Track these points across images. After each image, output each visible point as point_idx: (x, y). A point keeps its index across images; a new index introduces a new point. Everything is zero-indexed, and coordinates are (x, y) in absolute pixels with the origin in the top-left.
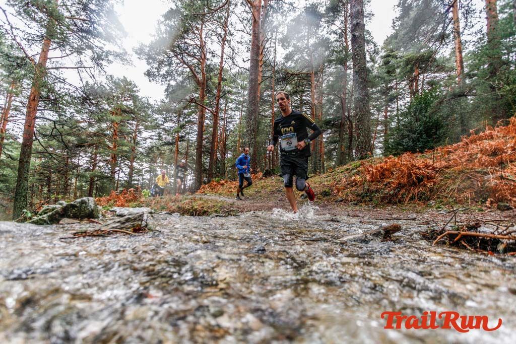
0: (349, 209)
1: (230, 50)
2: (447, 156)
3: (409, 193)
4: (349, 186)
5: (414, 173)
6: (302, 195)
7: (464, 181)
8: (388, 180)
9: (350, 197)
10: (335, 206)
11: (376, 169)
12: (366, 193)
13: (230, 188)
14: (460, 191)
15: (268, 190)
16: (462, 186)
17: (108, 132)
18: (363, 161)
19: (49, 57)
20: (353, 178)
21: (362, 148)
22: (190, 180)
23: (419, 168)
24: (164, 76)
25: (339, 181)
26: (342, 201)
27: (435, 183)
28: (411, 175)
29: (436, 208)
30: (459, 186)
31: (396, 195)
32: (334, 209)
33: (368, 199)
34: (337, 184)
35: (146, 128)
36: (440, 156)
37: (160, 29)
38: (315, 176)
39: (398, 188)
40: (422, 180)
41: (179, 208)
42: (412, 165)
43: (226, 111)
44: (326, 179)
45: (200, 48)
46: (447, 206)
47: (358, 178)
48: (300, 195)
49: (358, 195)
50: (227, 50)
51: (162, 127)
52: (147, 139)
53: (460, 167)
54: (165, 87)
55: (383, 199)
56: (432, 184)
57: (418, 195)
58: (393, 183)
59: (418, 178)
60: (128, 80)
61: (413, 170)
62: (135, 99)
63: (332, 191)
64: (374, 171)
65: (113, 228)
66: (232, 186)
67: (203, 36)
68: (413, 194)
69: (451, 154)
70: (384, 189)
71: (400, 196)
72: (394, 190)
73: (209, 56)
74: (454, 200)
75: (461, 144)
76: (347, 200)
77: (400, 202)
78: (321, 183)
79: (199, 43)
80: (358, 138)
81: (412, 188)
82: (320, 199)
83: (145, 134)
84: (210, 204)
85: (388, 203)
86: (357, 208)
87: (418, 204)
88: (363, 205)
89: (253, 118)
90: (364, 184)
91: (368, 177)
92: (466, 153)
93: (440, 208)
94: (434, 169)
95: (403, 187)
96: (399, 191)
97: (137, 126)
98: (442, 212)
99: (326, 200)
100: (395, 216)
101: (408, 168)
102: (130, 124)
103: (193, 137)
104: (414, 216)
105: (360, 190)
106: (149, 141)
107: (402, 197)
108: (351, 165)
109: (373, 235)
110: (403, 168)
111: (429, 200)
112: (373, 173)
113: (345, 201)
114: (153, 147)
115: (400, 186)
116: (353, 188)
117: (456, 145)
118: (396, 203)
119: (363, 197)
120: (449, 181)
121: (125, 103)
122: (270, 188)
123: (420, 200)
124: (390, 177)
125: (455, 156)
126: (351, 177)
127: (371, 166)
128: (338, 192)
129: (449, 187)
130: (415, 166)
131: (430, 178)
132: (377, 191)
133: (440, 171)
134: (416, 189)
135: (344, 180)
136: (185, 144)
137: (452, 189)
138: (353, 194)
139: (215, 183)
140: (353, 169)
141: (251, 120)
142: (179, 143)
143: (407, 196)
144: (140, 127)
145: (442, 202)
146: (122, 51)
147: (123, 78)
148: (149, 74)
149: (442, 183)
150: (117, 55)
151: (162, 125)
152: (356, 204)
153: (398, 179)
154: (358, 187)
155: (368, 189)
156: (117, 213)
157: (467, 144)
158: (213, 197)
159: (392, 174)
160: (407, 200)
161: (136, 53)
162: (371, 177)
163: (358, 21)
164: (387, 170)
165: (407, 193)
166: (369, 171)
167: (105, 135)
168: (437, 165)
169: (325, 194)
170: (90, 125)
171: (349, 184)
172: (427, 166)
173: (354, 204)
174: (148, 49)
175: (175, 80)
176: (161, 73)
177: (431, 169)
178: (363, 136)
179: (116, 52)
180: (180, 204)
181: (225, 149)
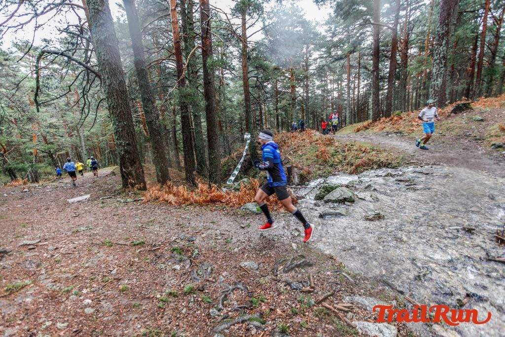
13: (412, 126)
15: (454, 133)
48: (492, 143)
52: (317, 59)
66: (414, 123)
83: (316, 55)
89: (444, 42)
97: (308, 48)
106: (318, 60)
114: (323, 66)
122: (457, 130)
136: (356, 55)
139: (395, 118)
141: (441, 45)
180: (369, 156)
181: (407, 44)
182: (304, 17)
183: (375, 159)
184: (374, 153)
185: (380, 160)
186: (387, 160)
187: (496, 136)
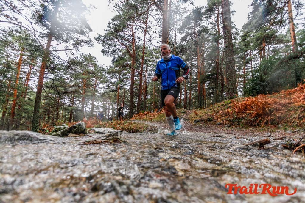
0: (225, 129)
1: (149, 36)
2: (288, 96)
3: (264, 120)
4: (224, 115)
5: (267, 107)
6: (195, 121)
7: (302, 112)
8: (249, 111)
9: (225, 122)
10: (216, 127)
11: (242, 105)
12: (236, 120)
13: (151, 116)
14: (300, 118)
16: (301, 115)
17: (80, 85)
18: (232, 100)
19: (51, 45)
20: (227, 110)
21: (231, 92)
22: (126, 112)
23: (270, 104)
24: (112, 53)
25: (217, 112)
26: (220, 124)
27: (282, 113)
28: (265, 108)
29: (284, 129)
30: (299, 115)
31: (255, 121)
32: (215, 129)
33: (237, 123)
34: (216, 114)
35: (101, 82)
36: (284, 96)
37: (109, 27)
38: (202, 109)
39: (256, 116)
40: (273, 112)
41: (123, 128)
42: (265, 102)
43: (147, 71)
44: (209, 111)
45: (132, 36)
46: (291, 128)
47: (230, 110)
49: (230, 121)
50: (147, 36)
51: (110, 81)
52: (101, 88)
53: (299, 103)
54: (112, 59)
55: (247, 123)
56: (280, 114)
57: (270, 121)
58: (253, 113)
59: (270, 110)
60: (92, 55)
61: (266, 105)
62: (96, 66)
63: (214, 118)
64: (240, 106)
65: (103, 139)
66: (152, 115)
67: (134, 29)
68: (267, 120)
69: (292, 95)
70: (247, 117)
71: (257, 122)
72: (254, 118)
73: (137, 40)
74: (296, 124)
75: (297, 88)
76: (223, 124)
77: (258, 125)
78: (206, 113)
79: (131, 33)
80: (229, 86)
81: (266, 116)
82: (206, 123)
83: (101, 86)
84: (140, 126)
85: (250, 126)
86: (230, 128)
87: (271, 127)
88: (234, 127)
90: (234, 114)
91: (236, 110)
92: (302, 94)
93: (286, 129)
94: (280, 104)
95: (260, 116)
96: (257, 118)
97: (96, 81)
98: (288, 132)
99: (210, 124)
100: (256, 134)
101: (263, 104)
102: (93, 80)
103: (128, 87)
104: (269, 134)
105: (231, 118)
106: (102, 89)
107: (260, 122)
108: (224, 102)
109: (253, 145)
110: (259, 104)
111: (278, 124)
112: (239, 107)
113: (222, 124)
114: (105, 93)
115: (258, 115)
116: (227, 117)
117: (294, 89)
118: (256, 126)
119: (234, 122)
120: (292, 113)
121: (90, 68)
123: (272, 124)
124: (250, 110)
125: (294, 96)
126: (225, 110)
127: (238, 103)
128: (217, 119)
129: (291, 116)
130: (268, 103)
131: (278, 110)
132: (243, 118)
133: (285, 106)
134: (269, 117)
135: (221, 111)
136: (123, 91)
137: (294, 117)
138: (227, 120)
139: (141, 114)
140: (226, 105)
142: (120, 90)
143: (263, 122)
144: (98, 82)
145: (288, 125)
146: (89, 40)
147: (89, 54)
148: (103, 52)
149: (287, 113)
150: (86, 42)
151: (110, 80)
152: (229, 126)
153: (256, 111)
154: (230, 116)
155: (237, 117)
156: (96, 131)
157: (302, 88)
158: (141, 122)
159: (252, 108)
160: (263, 124)
161: (97, 40)
162: (238, 110)
163: (227, 16)
164: (248, 105)
165: (262, 119)
166: (237, 106)
167: (79, 86)
168: (283, 102)
169: (209, 120)
170: (71, 81)
171: (224, 114)
172: (275, 103)
173: (228, 126)
174: (103, 38)
175: (118, 54)
176: (110, 51)
177: (278, 105)
178: (232, 85)
179: (85, 40)
180: (123, 126)
181: (146, 94)
182: (96, 63)
183: (127, 127)
184: (127, 124)
185: (130, 128)
186: (136, 128)
187: (194, 117)
